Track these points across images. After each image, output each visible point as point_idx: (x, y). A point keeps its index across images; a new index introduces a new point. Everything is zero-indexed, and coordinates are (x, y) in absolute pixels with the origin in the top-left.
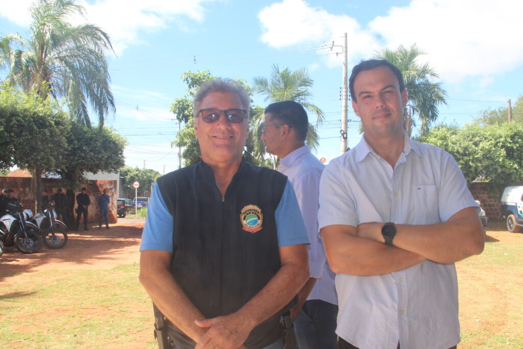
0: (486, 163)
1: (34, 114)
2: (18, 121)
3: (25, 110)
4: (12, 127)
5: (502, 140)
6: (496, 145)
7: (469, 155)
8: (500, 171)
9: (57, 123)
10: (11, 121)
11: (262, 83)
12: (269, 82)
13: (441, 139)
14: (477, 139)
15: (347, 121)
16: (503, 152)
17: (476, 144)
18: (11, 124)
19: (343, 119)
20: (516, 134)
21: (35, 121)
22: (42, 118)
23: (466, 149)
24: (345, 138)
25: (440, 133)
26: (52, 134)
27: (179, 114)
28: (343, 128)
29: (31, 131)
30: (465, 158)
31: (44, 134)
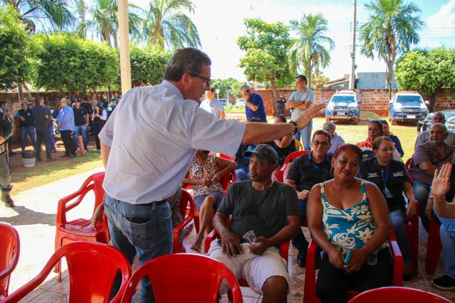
0: (443, 75)
2: (152, 62)
3: (155, 56)
4: (149, 65)
10: (149, 62)
11: (295, 23)
12: (300, 23)
13: (412, 59)
14: (439, 59)
15: (354, 46)
17: (437, 62)
19: (352, 45)
23: (429, 66)
24: (353, 58)
27: (241, 46)
28: (352, 51)
29: (158, 67)
30: (428, 72)
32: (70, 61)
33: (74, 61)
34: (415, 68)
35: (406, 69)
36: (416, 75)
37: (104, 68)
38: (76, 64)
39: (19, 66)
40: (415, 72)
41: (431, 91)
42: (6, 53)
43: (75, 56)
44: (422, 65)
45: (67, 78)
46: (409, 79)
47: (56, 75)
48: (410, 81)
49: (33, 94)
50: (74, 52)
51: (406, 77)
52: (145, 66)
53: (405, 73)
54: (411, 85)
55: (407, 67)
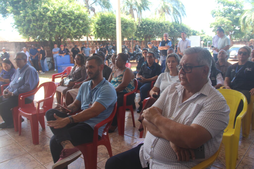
1: (159, 22)
2: (155, 25)
3: (157, 22)
4: (153, 27)
9: (166, 24)
10: (153, 25)
18: (153, 26)
21: (159, 25)
22: (162, 23)
26: (164, 28)
29: (159, 28)
31: (162, 28)
32: (109, 25)
33: (112, 25)
37: (127, 28)
38: (112, 27)
39: (82, 28)
42: (77, 23)
43: (112, 23)
45: (108, 34)
47: (104, 32)
49: (94, 42)
50: (112, 21)
52: (151, 28)
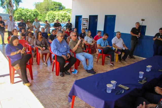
0: (29, 17)
5: (33, 12)
6: (31, 13)
7: (26, 15)
8: (32, 19)
14: (28, 12)
16: (33, 15)
17: (27, 13)
20: (35, 11)
23: (25, 14)
25: (20, 10)
30: (25, 16)
34: (21, 14)
35: (18, 14)
36: (21, 16)
40: (21, 15)
41: (25, 22)
44: (23, 13)
46: (19, 17)
48: (19, 18)
51: (18, 17)
53: (18, 15)
54: (20, 19)
55: (18, 13)
